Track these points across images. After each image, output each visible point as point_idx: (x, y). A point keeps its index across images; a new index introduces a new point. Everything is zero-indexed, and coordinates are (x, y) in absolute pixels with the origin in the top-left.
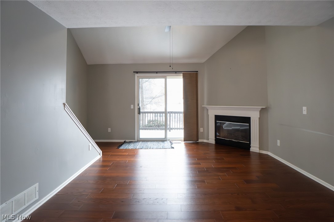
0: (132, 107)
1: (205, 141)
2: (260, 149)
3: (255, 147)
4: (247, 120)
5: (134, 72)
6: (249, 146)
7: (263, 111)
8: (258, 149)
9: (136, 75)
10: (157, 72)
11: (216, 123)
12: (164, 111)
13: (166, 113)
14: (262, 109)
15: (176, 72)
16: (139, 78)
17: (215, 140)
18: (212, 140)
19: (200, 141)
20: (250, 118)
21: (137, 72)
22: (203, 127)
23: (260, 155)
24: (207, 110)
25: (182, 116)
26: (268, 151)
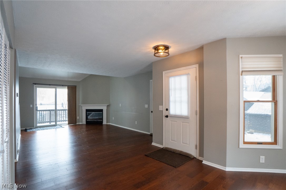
0: (31, 106)
1: (80, 123)
2: (107, 123)
3: (105, 122)
4: (102, 111)
5: (33, 83)
6: (102, 122)
7: (108, 106)
8: (106, 123)
9: (35, 86)
10: (50, 85)
11: (86, 113)
12: (55, 109)
13: (56, 110)
14: (108, 105)
15: (63, 86)
16: (36, 87)
17: (86, 122)
18: (84, 122)
19: (77, 124)
20: (103, 109)
21: (35, 84)
22: (79, 116)
23: (107, 125)
24: (82, 107)
25: (67, 111)
26: (110, 123)
